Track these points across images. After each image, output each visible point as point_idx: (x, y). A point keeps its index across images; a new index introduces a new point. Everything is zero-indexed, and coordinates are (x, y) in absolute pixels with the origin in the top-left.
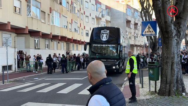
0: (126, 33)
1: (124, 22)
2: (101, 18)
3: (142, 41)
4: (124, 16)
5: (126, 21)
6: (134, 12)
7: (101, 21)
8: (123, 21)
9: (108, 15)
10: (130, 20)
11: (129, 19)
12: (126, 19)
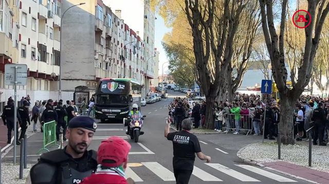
0: (95, 55)
1: (91, 34)
2: (46, 20)
3: (115, 73)
4: (91, 20)
5: (96, 32)
6: (107, 15)
7: (46, 24)
8: (88, 30)
9: (58, 14)
10: (102, 30)
11: (101, 27)
12: (96, 27)
